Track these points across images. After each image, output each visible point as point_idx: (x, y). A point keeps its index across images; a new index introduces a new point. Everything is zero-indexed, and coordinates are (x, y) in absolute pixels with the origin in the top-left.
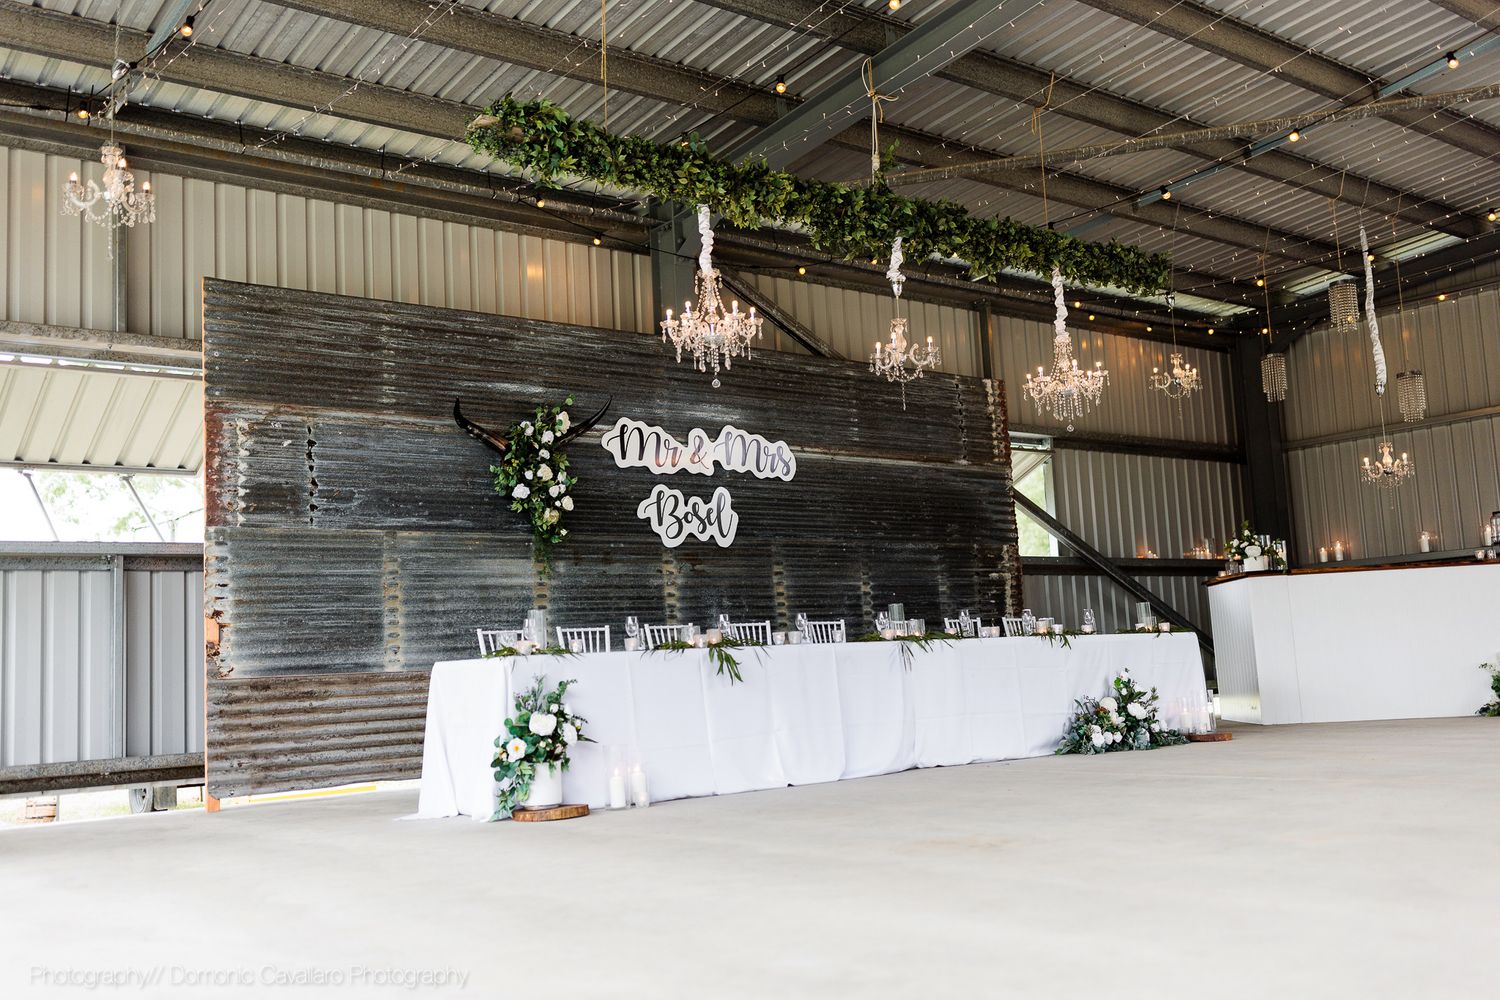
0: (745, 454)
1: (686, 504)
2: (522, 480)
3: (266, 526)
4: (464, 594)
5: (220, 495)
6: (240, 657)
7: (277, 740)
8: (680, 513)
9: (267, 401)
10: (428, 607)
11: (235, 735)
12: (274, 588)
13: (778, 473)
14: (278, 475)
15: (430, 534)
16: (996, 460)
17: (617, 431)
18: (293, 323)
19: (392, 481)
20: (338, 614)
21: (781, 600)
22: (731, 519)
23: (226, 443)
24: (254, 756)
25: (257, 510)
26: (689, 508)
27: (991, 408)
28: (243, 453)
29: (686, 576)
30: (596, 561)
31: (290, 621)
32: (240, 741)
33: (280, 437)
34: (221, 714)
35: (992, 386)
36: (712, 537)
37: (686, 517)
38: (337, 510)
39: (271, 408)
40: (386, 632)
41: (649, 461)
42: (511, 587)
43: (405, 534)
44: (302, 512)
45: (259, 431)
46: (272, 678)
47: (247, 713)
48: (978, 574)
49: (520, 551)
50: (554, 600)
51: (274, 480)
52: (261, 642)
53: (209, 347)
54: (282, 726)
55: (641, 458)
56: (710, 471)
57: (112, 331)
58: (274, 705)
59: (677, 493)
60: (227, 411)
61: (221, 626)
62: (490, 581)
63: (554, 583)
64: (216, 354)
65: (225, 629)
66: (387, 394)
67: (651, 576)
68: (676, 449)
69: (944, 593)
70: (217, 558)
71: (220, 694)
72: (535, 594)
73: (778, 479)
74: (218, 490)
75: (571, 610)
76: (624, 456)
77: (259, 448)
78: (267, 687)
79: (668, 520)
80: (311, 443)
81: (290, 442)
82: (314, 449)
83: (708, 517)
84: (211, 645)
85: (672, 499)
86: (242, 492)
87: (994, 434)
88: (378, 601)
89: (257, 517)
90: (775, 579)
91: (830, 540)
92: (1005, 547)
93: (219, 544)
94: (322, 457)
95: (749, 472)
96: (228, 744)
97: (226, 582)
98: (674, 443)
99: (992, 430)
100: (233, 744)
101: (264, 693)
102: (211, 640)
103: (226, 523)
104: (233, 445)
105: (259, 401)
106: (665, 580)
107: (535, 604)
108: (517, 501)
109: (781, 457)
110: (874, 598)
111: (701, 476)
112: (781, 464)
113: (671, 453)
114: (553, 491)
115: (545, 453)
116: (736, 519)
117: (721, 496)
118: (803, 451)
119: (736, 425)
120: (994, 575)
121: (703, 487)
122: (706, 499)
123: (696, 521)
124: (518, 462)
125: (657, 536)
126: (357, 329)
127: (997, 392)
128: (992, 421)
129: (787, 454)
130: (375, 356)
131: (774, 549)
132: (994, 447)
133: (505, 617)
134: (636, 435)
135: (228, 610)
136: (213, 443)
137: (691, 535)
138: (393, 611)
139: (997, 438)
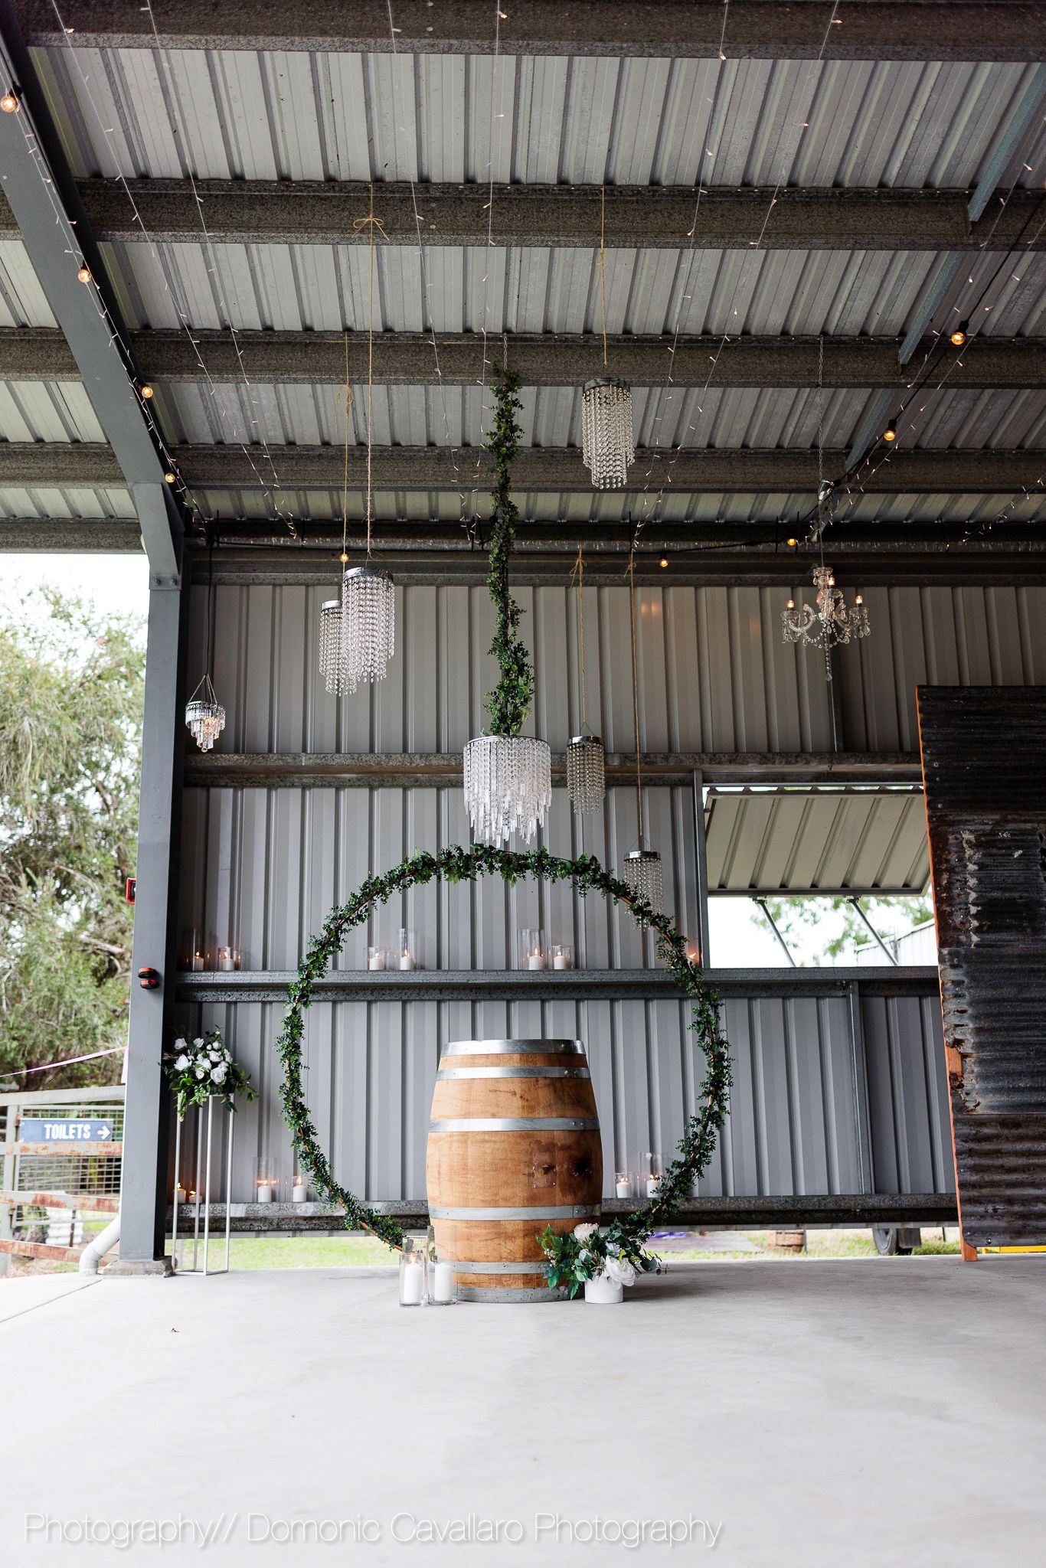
3: (1003, 946)
5: (951, 914)
6: (986, 1091)
7: (1033, 1185)
9: (992, 810)
11: (987, 1177)
12: (1017, 1014)
14: (1011, 890)
18: (1014, 722)
23: (954, 858)
24: (1010, 1201)
25: (993, 929)
28: (972, 867)
31: (1038, 1052)
32: (993, 1184)
33: (1009, 848)
34: (971, 1153)
39: (997, 817)
44: (1040, 929)
45: (987, 842)
46: (1023, 1114)
47: (998, 1153)
51: (1007, 895)
52: (1008, 1073)
53: (928, 758)
54: (1038, 1170)
57: (831, 752)
58: (1026, 1146)
60: (952, 824)
61: (964, 1056)
64: (936, 765)
65: (968, 1060)
70: (953, 982)
71: (966, 1130)
74: (948, 909)
77: (988, 861)
78: (1017, 1125)
81: (1020, 852)
84: (954, 1077)
86: (973, 910)
89: (992, 937)
93: (953, 966)
96: (981, 1187)
97: (965, 1007)
100: (986, 1187)
101: (1015, 1132)
102: (954, 1071)
103: (959, 943)
104: (961, 859)
105: (983, 811)
135: (969, 1038)
136: (941, 860)
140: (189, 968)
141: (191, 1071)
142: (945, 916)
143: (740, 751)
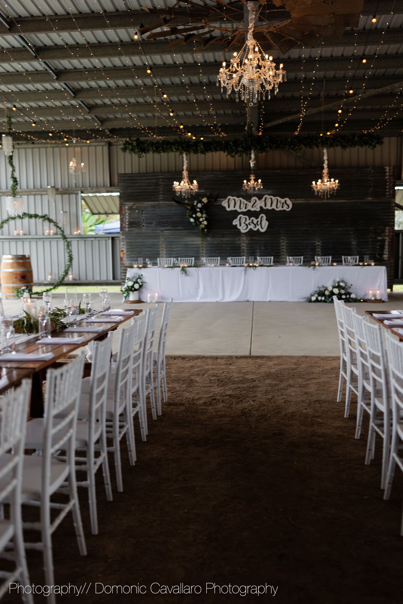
0: (272, 203)
1: (249, 220)
2: (192, 217)
3: (133, 231)
4: (181, 246)
6: (127, 261)
8: (247, 222)
10: (171, 249)
12: (135, 245)
13: (285, 208)
15: (172, 231)
16: (387, 196)
17: (227, 200)
19: (162, 219)
20: (149, 251)
21: (283, 247)
22: (265, 224)
23: (123, 212)
25: (131, 227)
26: (251, 221)
27: (387, 177)
28: (127, 214)
29: (249, 240)
30: (220, 237)
33: (135, 210)
35: (390, 170)
36: (258, 229)
37: (249, 224)
38: (149, 227)
39: (133, 203)
40: (161, 255)
41: (237, 208)
42: (194, 244)
43: (165, 232)
44: (141, 227)
45: (131, 209)
48: (371, 238)
49: (196, 235)
50: (206, 248)
51: (134, 220)
52: (132, 257)
55: (234, 207)
56: (258, 209)
57: (109, 185)
59: (247, 217)
60: (124, 205)
61: (124, 254)
62: (188, 243)
63: (206, 243)
66: (161, 197)
67: (236, 241)
68: (246, 204)
69: (354, 244)
70: (122, 238)
72: (200, 246)
73: (284, 210)
75: (211, 250)
76: (229, 207)
77: (131, 213)
79: (243, 224)
80: (142, 211)
81: (138, 211)
82: (144, 212)
83: (257, 223)
84: (121, 258)
85: (244, 219)
86: (127, 223)
87: (388, 187)
88: (159, 248)
89: (131, 229)
90: (282, 241)
91: (305, 228)
92: (387, 228)
93: (123, 235)
94: (145, 214)
95: (273, 209)
97: (124, 244)
98: (246, 202)
99: (387, 185)
103: (124, 230)
104: (125, 213)
105: (131, 202)
106: (242, 242)
107: (201, 249)
108: (192, 223)
109: (286, 204)
110: (321, 246)
111: (255, 211)
112: (286, 205)
113: (245, 205)
114: (201, 220)
115: (198, 210)
116: (267, 223)
117: (262, 217)
118: (296, 200)
119: (269, 195)
120: (380, 238)
121: (256, 214)
122: (257, 218)
123: (253, 225)
124: (191, 212)
125: (239, 230)
126: (153, 181)
127: (392, 171)
128: (387, 182)
129: (289, 202)
130: (158, 187)
131: (282, 232)
132: (387, 192)
133: (192, 252)
134: (233, 201)
135: (125, 250)
136: (121, 212)
137: (251, 229)
138: (162, 250)
139: (389, 189)
142: (121, 225)
143: (90, 187)
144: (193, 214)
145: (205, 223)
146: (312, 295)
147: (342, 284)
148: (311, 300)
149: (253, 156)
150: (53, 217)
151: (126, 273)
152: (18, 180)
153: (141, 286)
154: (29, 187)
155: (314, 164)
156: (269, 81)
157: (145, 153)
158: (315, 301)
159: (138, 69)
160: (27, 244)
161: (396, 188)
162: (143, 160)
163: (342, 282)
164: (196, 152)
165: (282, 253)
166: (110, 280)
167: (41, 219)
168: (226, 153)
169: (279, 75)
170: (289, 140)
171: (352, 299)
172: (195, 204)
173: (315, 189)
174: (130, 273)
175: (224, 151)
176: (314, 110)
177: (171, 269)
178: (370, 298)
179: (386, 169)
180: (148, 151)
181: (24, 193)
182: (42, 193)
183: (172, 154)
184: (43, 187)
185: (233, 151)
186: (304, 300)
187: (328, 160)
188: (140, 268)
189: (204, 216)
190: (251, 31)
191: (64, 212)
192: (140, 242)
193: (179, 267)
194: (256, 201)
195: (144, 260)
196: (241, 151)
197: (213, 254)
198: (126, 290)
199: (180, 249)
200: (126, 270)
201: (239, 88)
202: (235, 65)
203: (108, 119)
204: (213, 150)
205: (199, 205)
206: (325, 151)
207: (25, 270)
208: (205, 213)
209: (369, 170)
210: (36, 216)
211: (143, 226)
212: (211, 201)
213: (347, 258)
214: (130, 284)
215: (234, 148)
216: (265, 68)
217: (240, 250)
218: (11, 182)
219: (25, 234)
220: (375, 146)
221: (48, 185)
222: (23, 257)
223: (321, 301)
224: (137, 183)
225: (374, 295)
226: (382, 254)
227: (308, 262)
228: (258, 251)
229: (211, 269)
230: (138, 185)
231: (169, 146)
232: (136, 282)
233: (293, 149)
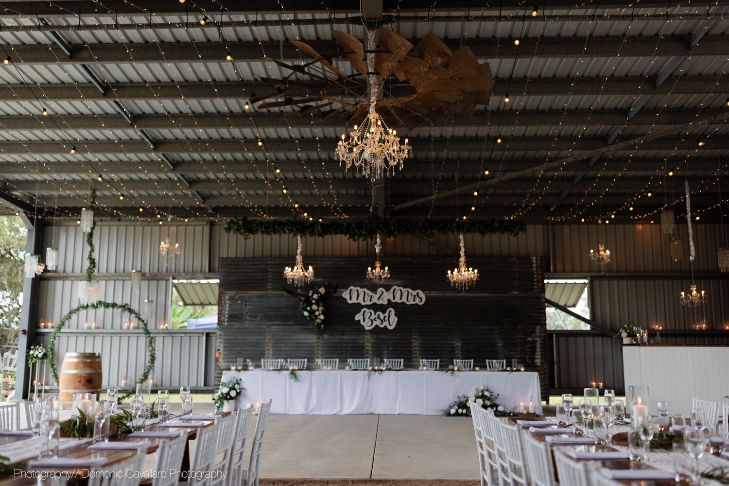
0: (401, 296)
1: (375, 314)
2: (306, 310)
3: (233, 326)
4: (291, 345)
6: (224, 362)
8: (373, 317)
9: (235, 290)
10: (279, 349)
12: (235, 343)
13: (417, 301)
14: (237, 311)
15: (282, 327)
16: (536, 291)
17: (348, 291)
19: (270, 311)
20: (252, 350)
21: (416, 348)
22: (394, 320)
23: (223, 303)
25: (231, 321)
26: (376, 316)
27: (534, 269)
28: (227, 305)
29: (374, 339)
30: (340, 335)
33: (237, 301)
35: (537, 260)
36: (386, 326)
37: (375, 319)
38: (253, 321)
39: (235, 292)
40: (266, 356)
41: (360, 301)
42: (308, 343)
43: (273, 327)
44: (243, 321)
45: (232, 299)
48: (520, 338)
49: (310, 331)
50: (322, 347)
51: (236, 313)
52: (230, 358)
55: (357, 299)
56: (386, 303)
59: (372, 311)
60: (224, 294)
61: (220, 353)
62: (301, 341)
63: (322, 342)
64: (222, 278)
66: (270, 285)
67: (359, 340)
69: (500, 346)
70: (219, 335)
71: (218, 371)
72: (315, 345)
73: (416, 304)
74: (220, 316)
75: (329, 350)
76: (351, 299)
79: (367, 320)
80: (246, 301)
81: (240, 301)
82: (248, 303)
83: (384, 319)
84: (217, 358)
85: (369, 314)
86: (226, 316)
87: (535, 280)
88: (264, 347)
89: (230, 323)
90: (414, 341)
91: (441, 326)
92: (538, 327)
93: (220, 331)
94: (249, 305)
95: (403, 303)
97: (222, 341)
98: (371, 294)
99: (535, 278)
103: (222, 325)
104: (225, 304)
105: (232, 290)
106: (366, 341)
107: (315, 349)
108: (306, 316)
109: (418, 296)
110: (461, 348)
111: (382, 305)
112: (418, 299)
113: (370, 297)
114: (317, 313)
115: (314, 301)
116: (396, 319)
117: (390, 311)
118: (430, 293)
119: (398, 286)
120: (530, 339)
121: (382, 308)
122: (384, 313)
123: (379, 320)
124: (305, 305)
125: (363, 326)
126: (261, 267)
127: (539, 262)
128: (534, 274)
129: (422, 294)
130: (266, 274)
131: (414, 330)
132: (535, 285)
133: (305, 352)
134: (356, 292)
135: (222, 349)
136: (220, 303)
137: (377, 325)
138: (268, 350)
139: (537, 282)
140: (39, 327)
141: (33, 354)
142: (219, 318)
143: (184, 272)
144: (307, 306)
145: (322, 317)
146: (451, 407)
147: (486, 393)
148: (450, 412)
149: (378, 240)
150: (135, 307)
151: (221, 377)
152: (96, 261)
153: (238, 394)
154: (110, 271)
155: (449, 252)
156: (393, 157)
157: (252, 234)
158: (454, 415)
159: (249, 142)
160: (98, 340)
161: (546, 281)
162: (250, 241)
163: (487, 391)
164: (312, 234)
165: (414, 356)
166: (201, 387)
167: (120, 310)
168: (348, 236)
169: (404, 150)
170: (420, 224)
171: (500, 412)
172: (310, 295)
173: (451, 280)
174: (226, 377)
175: (346, 234)
176: (448, 193)
177: (277, 372)
178: (521, 412)
179: (532, 260)
180: (256, 232)
181: (102, 278)
182: (125, 278)
183: (285, 237)
184: (126, 271)
185: (355, 234)
186: (441, 413)
187: (465, 247)
188: (239, 371)
189: (321, 308)
190: (373, 105)
191: (149, 301)
192: (241, 339)
193: (288, 370)
194: (383, 293)
195: (245, 361)
196: (364, 234)
197: (331, 356)
198: (220, 398)
199: (290, 348)
200: (222, 374)
201: (360, 162)
202: (356, 139)
203: (212, 196)
204: (332, 232)
205: (315, 296)
206: (461, 237)
207: (93, 372)
208: (322, 306)
209: (513, 260)
210: (114, 305)
211: (246, 320)
212: (330, 292)
213: (492, 362)
214: (225, 390)
215: (356, 230)
216: (388, 142)
217: (364, 350)
218: (87, 264)
219: (98, 328)
220: (517, 234)
221: (133, 269)
222: (92, 356)
223: (462, 415)
224: (242, 269)
225: (526, 408)
226: (533, 359)
227: (445, 366)
228: (385, 352)
229: (326, 372)
230: (242, 271)
231: (280, 227)
232: (233, 388)
233: (424, 234)
